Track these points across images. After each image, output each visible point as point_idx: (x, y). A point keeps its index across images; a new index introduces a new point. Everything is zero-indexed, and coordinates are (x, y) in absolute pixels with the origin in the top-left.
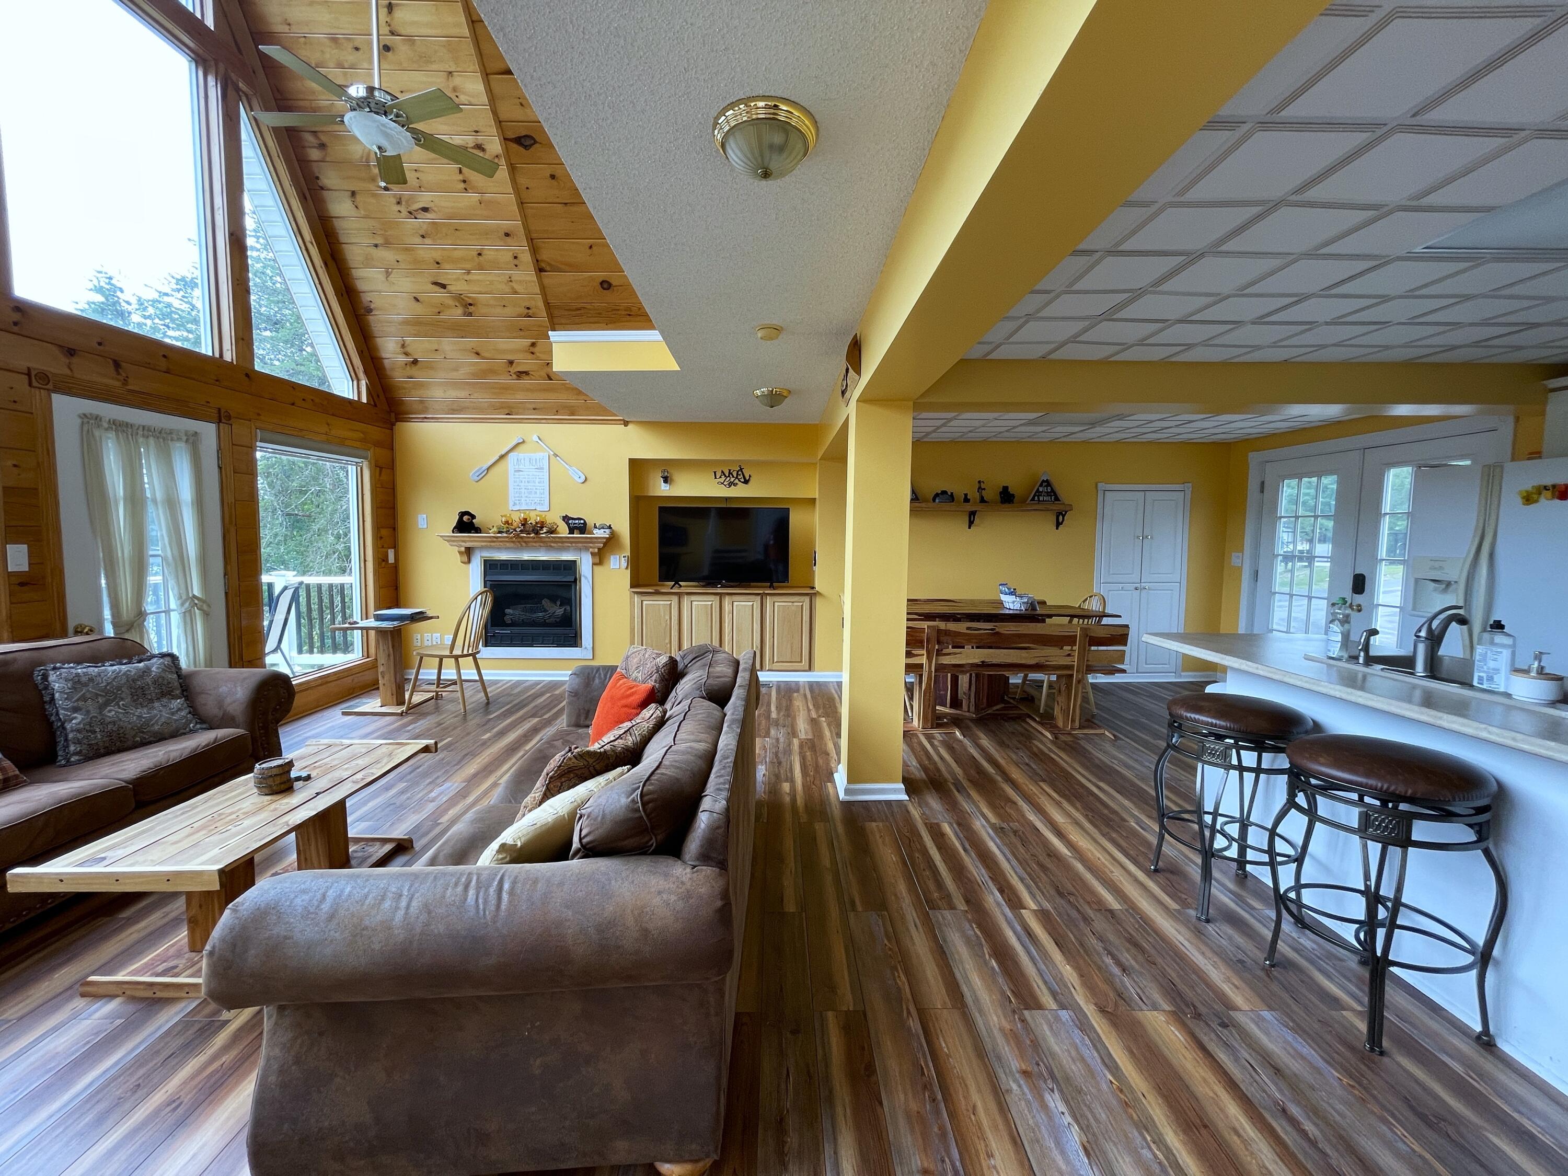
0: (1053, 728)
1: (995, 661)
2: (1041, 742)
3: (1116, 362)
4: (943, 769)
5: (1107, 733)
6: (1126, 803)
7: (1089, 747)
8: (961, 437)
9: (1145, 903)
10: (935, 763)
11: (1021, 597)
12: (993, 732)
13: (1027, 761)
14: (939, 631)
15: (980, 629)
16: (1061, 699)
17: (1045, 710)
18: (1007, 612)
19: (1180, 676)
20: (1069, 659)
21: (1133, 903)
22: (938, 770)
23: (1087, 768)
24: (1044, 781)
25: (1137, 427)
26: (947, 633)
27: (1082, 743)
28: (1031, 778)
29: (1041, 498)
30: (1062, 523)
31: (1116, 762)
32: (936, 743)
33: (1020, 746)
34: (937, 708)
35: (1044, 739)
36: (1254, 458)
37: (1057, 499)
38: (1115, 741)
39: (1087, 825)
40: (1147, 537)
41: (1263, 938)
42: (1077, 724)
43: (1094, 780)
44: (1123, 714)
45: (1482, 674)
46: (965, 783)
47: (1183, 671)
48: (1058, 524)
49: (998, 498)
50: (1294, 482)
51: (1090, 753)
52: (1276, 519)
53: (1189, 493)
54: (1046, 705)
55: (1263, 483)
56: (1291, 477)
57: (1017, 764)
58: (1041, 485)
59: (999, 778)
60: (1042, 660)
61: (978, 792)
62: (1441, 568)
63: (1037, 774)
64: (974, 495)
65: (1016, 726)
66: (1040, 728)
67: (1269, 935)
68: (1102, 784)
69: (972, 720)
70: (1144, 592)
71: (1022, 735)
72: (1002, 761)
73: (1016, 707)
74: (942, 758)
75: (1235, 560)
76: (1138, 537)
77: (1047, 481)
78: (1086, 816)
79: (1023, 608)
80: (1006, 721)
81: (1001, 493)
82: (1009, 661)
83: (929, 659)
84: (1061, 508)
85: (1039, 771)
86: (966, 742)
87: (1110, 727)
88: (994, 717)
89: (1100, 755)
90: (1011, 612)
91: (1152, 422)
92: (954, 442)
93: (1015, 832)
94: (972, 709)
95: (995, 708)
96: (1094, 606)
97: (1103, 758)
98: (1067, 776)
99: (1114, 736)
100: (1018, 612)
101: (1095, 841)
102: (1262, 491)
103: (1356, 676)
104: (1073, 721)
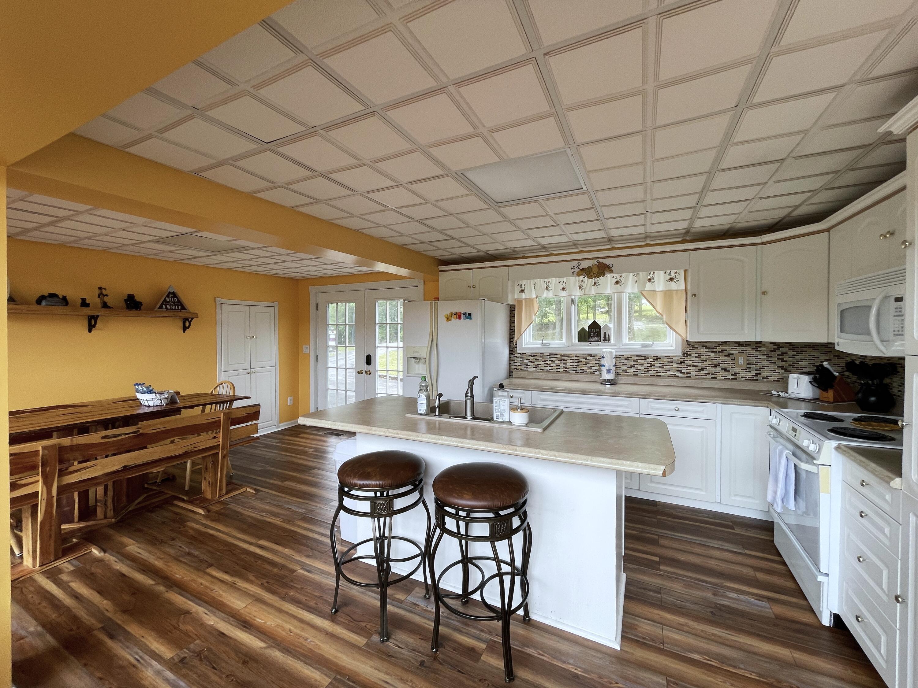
0: (202, 502)
1: (139, 462)
2: (197, 522)
3: (261, 199)
4: (81, 613)
5: (248, 490)
6: (287, 551)
7: (239, 509)
8: (74, 242)
9: (344, 657)
10: (68, 609)
11: (161, 393)
12: (139, 531)
13: (187, 550)
14: (61, 449)
15: (120, 435)
16: (209, 476)
17: (190, 487)
18: (146, 410)
19: (279, 427)
20: (215, 440)
21: (336, 665)
22: (75, 619)
23: (244, 531)
24: (210, 565)
25: (249, 260)
26: (73, 448)
27: (233, 506)
28: (197, 569)
29: (169, 307)
30: (188, 327)
31: (264, 514)
32: (65, 577)
33: (174, 535)
34: (63, 527)
35: (197, 517)
36: (313, 290)
37: (183, 308)
38: (256, 494)
39: (267, 596)
40: (253, 337)
41: (427, 630)
42: (224, 491)
43: (254, 541)
44: (254, 468)
45: (498, 414)
46: (118, 618)
47: (280, 423)
48: (185, 329)
49: (124, 305)
50: (334, 305)
51: (242, 514)
52: (326, 325)
53: (277, 308)
54: (191, 480)
55: (317, 305)
56: (332, 302)
57: (177, 559)
58: (168, 296)
59: (161, 588)
60: (191, 448)
61: (141, 623)
62: (418, 352)
63: (201, 561)
64: (93, 299)
65: (166, 514)
66: (190, 507)
67: (431, 625)
68: (262, 542)
69: (110, 526)
70: (253, 375)
71: (174, 521)
72: (159, 564)
73: (161, 493)
74: (76, 596)
75: (305, 349)
76: (247, 338)
77: (173, 293)
78: (262, 586)
79: (163, 403)
80: (152, 511)
81: (126, 301)
82: (157, 457)
83: (48, 483)
84: (188, 315)
85: (202, 557)
86: (109, 557)
87: (251, 483)
88: (139, 512)
89: (248, 513)
90: (151, 410)
91: (260, 257)
92: (62, 246)
93: (199, 655)
94: (110, 513)
95: (137, 502)
96: (224, 391)
97: (254, 515)
98: (231, 549)
99: (255, 490)
100: (158, 409)
101: (280, 610)
102: (317, 309)
103: (435, 424)
104: (221, 490)
